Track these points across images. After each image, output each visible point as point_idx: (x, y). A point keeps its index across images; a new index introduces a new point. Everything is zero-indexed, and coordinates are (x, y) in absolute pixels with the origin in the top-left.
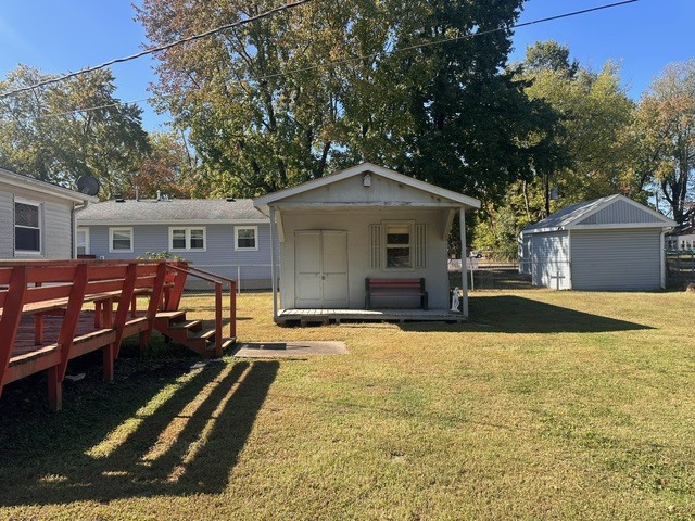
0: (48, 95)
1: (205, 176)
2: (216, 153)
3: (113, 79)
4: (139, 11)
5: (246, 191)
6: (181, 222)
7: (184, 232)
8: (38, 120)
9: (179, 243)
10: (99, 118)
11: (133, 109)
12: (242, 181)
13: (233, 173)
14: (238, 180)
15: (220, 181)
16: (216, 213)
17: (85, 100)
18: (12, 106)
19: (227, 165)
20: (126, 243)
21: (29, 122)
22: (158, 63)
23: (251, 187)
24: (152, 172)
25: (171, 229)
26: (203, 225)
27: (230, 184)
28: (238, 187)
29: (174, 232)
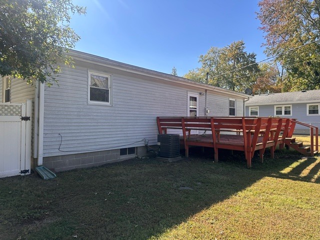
0: (220, 56)
1: (289, 81)
2: (295, 70)
3: (243, 44)
4: (258, 14)
5: (311, 86)
6: (280, 103)
7: (281, 108)
8: (217, 67)
9: (279, 112)
10: (238, 62)
11: (252, 55)
12: (309, 81)
13: (304, 78)
14: (307, 81)
15: (297, 82)
16: (297, 98)
17: (233, 55)
18: (209, 64)
19: (301, 74)
20: (256, 113)
21: (214, 68)
22: (266, 34)
23: (313, 84)
24: (261, 82)
25: (275, 107)
26: (290, 104)
27: (302, 83)
28: (306, 84)
29: (277, 108)
